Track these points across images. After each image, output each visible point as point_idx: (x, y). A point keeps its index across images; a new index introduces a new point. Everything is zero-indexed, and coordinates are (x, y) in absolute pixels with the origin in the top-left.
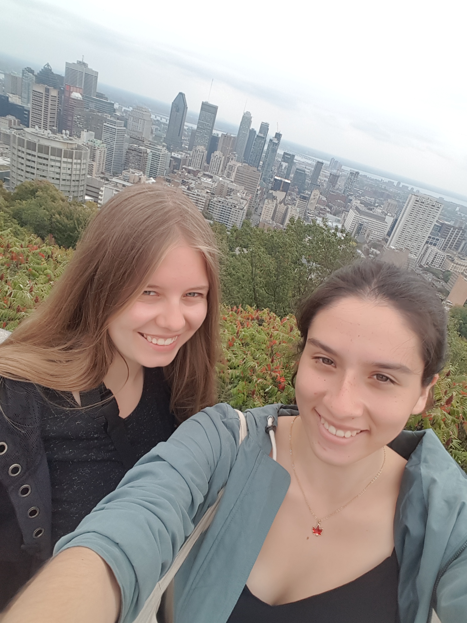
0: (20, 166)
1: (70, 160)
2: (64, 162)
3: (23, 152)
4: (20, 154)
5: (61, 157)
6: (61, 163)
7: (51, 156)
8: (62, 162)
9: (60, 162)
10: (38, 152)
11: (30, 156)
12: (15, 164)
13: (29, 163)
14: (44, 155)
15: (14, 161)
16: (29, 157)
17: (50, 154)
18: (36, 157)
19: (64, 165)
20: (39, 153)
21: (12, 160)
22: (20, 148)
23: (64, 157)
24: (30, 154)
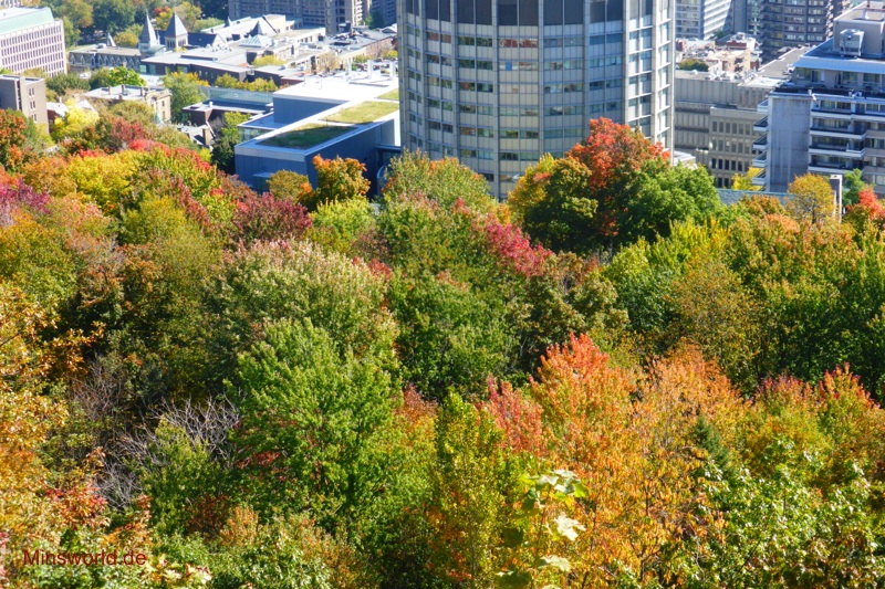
0: (435, 92)
1: (611, 27)
2: (596, 40)
3: (443, 38)
4: (434, 46)
5: (581, 21)
6: (583, 46)
7: (547, 28)
8: (587, 41)
9: (581, 41)
10: (501, 22)
11: (473, 48)
12: (418, 86)
13: (468, 74)
14: (522, 28)
15: (413, 81)
16: (469, 52)
17: (541, 21)
18: (495, 42)
19: (594, 51)
20: (502, 28)
21: (407, 74)
22: (434, 25)
23: (594, 20)
24: (469, 41)
